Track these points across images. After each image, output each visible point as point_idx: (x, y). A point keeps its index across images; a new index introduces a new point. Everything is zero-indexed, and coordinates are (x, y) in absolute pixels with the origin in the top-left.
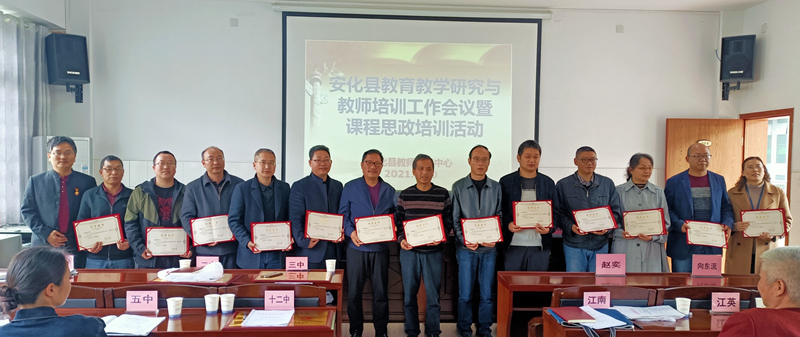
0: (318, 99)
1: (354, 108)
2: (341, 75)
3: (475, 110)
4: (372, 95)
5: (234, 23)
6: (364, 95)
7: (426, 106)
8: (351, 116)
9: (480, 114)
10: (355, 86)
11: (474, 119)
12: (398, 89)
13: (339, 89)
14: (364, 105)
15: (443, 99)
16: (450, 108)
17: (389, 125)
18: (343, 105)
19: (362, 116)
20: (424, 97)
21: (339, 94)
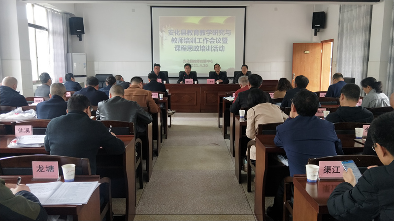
0: (164, 38)
1: (177, 41)
2: (172, 29)
3: (221, 41)
4: (184, 37)
5: (133, 10)
6: (181, 36)
7: (203, 40)
8: (176, 44)
9: (223, 43)
10: (177, 33)
11: (221, 45)
12: (193, 34)
13: (172, 34)
14: (181, 40)
15: (209, 37)
16: (212, 41)
17: (190, 47)
18: (173, 40)
19: (180, 44)
20: (203, 37)
21: (172, 36)
